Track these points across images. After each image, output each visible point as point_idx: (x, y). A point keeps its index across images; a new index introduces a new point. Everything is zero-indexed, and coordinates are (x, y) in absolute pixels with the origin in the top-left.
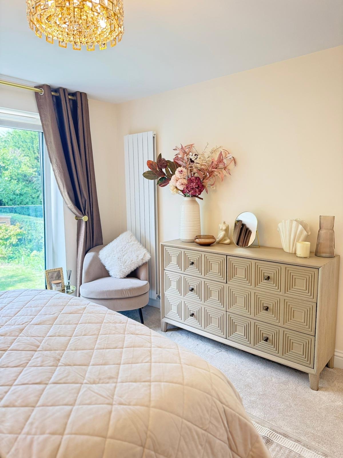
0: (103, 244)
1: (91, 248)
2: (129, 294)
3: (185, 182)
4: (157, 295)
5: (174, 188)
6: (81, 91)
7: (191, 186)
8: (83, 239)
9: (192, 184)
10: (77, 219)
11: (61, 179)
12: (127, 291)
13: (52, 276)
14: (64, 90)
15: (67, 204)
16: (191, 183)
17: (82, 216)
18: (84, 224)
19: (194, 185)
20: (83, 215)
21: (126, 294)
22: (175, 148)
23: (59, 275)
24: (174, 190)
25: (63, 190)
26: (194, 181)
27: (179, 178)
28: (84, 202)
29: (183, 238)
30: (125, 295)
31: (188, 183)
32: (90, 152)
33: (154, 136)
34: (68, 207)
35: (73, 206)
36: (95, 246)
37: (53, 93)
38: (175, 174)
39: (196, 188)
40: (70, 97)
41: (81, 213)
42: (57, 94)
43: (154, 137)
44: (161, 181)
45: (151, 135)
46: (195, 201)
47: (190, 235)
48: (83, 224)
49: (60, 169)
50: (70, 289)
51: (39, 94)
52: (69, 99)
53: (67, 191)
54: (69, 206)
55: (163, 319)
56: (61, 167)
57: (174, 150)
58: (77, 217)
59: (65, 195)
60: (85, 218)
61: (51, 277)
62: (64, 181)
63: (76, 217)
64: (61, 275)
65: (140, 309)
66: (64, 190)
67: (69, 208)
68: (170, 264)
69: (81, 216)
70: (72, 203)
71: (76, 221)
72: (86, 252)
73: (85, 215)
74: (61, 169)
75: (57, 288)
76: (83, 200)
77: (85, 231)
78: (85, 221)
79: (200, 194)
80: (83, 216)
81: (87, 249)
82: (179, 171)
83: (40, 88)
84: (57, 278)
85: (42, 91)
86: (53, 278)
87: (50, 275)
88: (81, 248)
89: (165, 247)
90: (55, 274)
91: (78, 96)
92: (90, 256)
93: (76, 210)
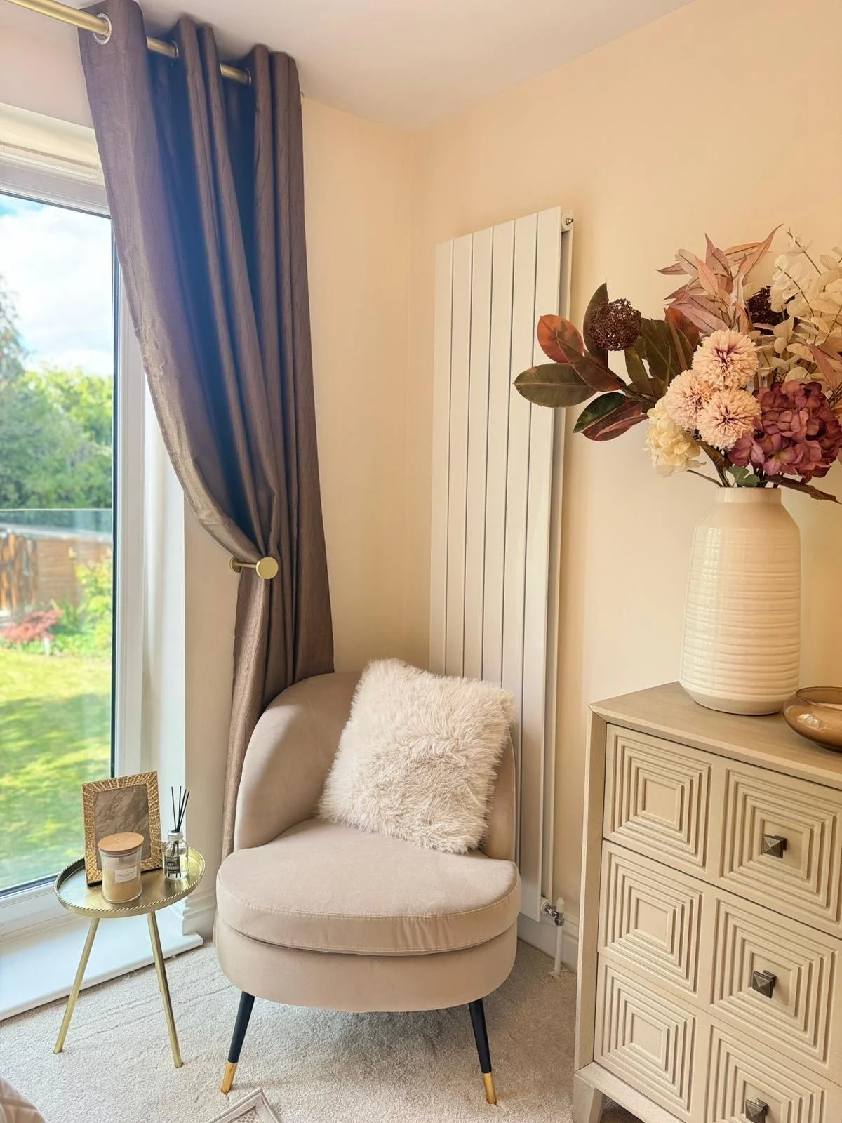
0: (333, 671)
1: (286, 688)
2: (429, 938)
3: (748, 404)
4: (545, 901)
5: (678, 442)
6: (275, 45)
7: (782, 426)
8: (254, 650)
9: (787, 416)
10: (238, 569)
11: (170, 404)
12: (421, 929)
13: (109, 809)
14: (202, 32)
15: (196, 509)
16: (780, 413)
17: (253, 559)
18: (262, 589)
19: (798, 422)
20: (260, 552)
21: (415, 939)
22: (671, 262)
23: (142, 805)
24: (677, 451)
25: (178, 451)
26: (800, 401)
27: (719, 382)
28: (264, 503)
29: (707, 692)
30: (410, 943)
31: (763, 414)
32: (297, 299)
33: (566, 228)
34: (201, 521)
35: (217, 516)
36: (300, 680)
37: (153, 44)
38: (689, 367)
39: (809, 438)
40: (225, 71)
41: (253, 546)
42: (171, 52)
43: (564, 233)
44: (596, 415)
45: (552, 223)
46: (776, 509)
47: (747, 679)
48: (258, 593)
49: (166, 362)
50: (178, 871)
51: (94, 39)
52: (225, 81)
53: (192, 454)
54: (203, 515)
55: (584, 1072)
56: (168, 351)
57: (664, 271)
58: (239, 562)
59: (186, 469)
60: (267, 568)
61: (103, 814)
62: (179, 413)
63: (236, 560)
64: (150, 805)
65: (477, 1008)
66: (181, 450)
67: (204, 526)
68: (639, 819)
69: (251, 558)
70: (214, 505)
71: (236, 576)
72: (262, 703)
73: (267, 555)
74: (170, 360)
75: (117, 872)
76: (263, 495)
77: (263, 618)
78: (266, 580)
79: (822, 473)
80: (259, 560)
81: (270, 688)
82: (718, 350)
83: (100, 16)
84: (132, 817)
85: (106, 28)
86: (112, 818)
87: (101, 803)
88: (245, 688)
89: (613, 731)
90: (126, 801)
91: (261, 65)
92: (275, 720)
93: (231, 532)
